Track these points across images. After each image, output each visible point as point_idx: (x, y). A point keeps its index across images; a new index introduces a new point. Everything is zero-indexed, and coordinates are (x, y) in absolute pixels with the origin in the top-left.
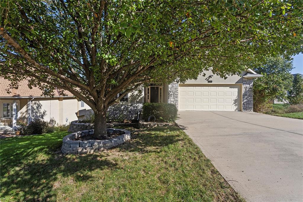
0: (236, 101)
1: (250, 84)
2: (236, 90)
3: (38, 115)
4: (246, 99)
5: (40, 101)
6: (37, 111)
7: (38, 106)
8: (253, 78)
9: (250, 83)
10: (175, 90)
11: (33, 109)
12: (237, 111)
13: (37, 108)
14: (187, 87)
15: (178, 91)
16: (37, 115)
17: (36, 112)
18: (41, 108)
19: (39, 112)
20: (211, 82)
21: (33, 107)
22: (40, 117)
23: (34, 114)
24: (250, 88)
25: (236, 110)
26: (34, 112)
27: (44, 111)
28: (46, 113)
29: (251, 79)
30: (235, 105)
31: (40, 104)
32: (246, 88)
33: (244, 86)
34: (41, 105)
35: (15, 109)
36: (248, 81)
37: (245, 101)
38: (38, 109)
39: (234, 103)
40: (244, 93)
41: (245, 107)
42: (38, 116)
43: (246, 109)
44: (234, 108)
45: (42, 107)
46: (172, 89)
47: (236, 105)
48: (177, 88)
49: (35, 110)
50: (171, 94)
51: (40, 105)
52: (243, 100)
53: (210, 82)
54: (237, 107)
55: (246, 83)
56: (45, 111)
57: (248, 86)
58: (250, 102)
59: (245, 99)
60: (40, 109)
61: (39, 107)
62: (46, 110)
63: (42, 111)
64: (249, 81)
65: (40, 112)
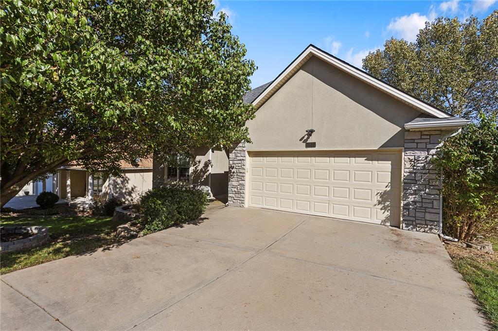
0: (384, 197)
1: (428, 150)
2: (387, 165)
3: (124, 191)
4: (415, 193)
5: (126, 174)
6: (122, 186)
7: (124, 181)
8: (442, 132)
9: (429, 146)
10: (240, 165)
11: (116, 184)
12: (388, 224)
13: (122, 182)
14: (265, 158)
15: (244, 167)
16: (122, 191)
17: (121, 188)
18: (127, 182)
19: (125, 188)
20: (313, 145)
21: (116, 181)
22: (127, 194)
23: (118, 190)
24: (432, 162)
25: (384, 222)
26: (117, 188)
27: (133, 187)
28: (136, 189)
29: (434, 133)
30: (381, 206)
31: (127, 177)
32: (417, 160)
33: (407, 157)
34: (129, 179)
35: (91, 183)
36: (420, 141)
37: (411, 198)
38: (124, 183)
39: (380, 203)
40: (406, 174)
41: (409, 218)
42: (123, 193)
43: (413, 222)
44: (379, 215)
45: (129, 181)
46: (235, 162)
47: (384, 208)
48: (243, 160)
49: (118, 184)
50: (234, 172)
51: (127, 179)
52: (406, 197)
53: (311, 147)
54: (387, 213)
55: (414, 145)
56: (135, 187)
57: (423, 155)
58: (430, 206)
59: (412, 194)
60: (126, 184)
61: (126, 182)
62: (135, 185)
63: (129, 186)
64: (425, 141)
65: (127, 187)
